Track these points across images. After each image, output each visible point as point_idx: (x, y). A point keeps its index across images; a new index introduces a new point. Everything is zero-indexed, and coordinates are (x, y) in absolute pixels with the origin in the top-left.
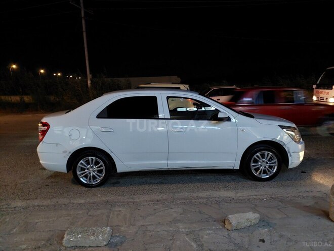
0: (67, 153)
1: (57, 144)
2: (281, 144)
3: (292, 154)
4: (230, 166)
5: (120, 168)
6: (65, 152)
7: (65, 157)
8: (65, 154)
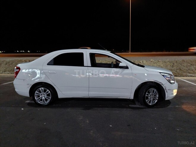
0: (29, 85)
1: (24, 80)
2: (161, 84)
3: (168, 91)
4: (127, 97)
5: (60, 96)
6: (28, 84)
7: (28, 87)
8: (28, 86)
